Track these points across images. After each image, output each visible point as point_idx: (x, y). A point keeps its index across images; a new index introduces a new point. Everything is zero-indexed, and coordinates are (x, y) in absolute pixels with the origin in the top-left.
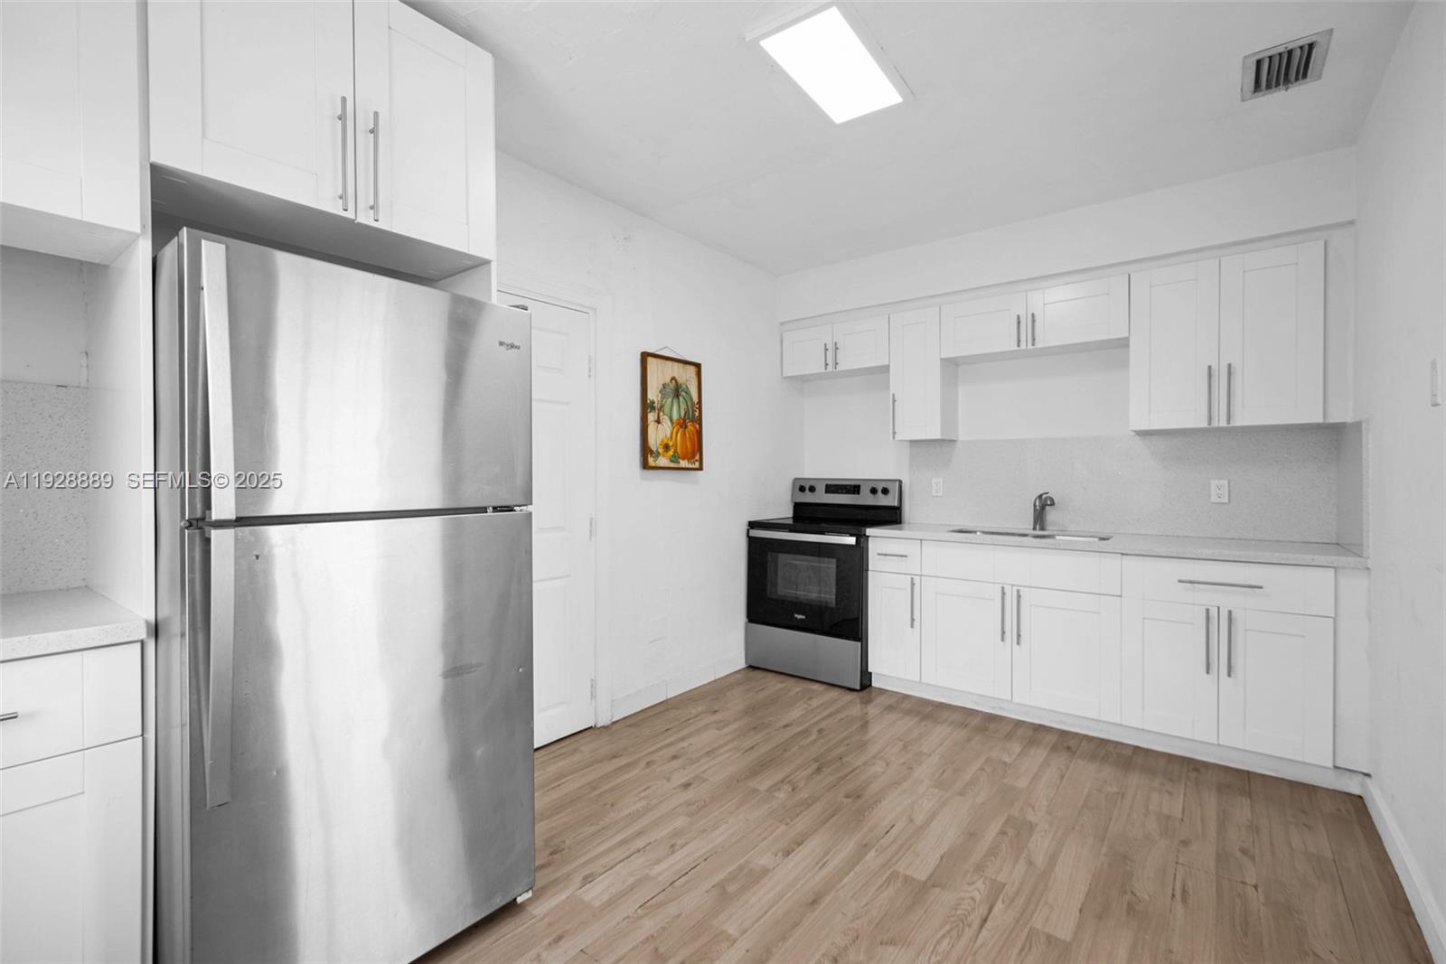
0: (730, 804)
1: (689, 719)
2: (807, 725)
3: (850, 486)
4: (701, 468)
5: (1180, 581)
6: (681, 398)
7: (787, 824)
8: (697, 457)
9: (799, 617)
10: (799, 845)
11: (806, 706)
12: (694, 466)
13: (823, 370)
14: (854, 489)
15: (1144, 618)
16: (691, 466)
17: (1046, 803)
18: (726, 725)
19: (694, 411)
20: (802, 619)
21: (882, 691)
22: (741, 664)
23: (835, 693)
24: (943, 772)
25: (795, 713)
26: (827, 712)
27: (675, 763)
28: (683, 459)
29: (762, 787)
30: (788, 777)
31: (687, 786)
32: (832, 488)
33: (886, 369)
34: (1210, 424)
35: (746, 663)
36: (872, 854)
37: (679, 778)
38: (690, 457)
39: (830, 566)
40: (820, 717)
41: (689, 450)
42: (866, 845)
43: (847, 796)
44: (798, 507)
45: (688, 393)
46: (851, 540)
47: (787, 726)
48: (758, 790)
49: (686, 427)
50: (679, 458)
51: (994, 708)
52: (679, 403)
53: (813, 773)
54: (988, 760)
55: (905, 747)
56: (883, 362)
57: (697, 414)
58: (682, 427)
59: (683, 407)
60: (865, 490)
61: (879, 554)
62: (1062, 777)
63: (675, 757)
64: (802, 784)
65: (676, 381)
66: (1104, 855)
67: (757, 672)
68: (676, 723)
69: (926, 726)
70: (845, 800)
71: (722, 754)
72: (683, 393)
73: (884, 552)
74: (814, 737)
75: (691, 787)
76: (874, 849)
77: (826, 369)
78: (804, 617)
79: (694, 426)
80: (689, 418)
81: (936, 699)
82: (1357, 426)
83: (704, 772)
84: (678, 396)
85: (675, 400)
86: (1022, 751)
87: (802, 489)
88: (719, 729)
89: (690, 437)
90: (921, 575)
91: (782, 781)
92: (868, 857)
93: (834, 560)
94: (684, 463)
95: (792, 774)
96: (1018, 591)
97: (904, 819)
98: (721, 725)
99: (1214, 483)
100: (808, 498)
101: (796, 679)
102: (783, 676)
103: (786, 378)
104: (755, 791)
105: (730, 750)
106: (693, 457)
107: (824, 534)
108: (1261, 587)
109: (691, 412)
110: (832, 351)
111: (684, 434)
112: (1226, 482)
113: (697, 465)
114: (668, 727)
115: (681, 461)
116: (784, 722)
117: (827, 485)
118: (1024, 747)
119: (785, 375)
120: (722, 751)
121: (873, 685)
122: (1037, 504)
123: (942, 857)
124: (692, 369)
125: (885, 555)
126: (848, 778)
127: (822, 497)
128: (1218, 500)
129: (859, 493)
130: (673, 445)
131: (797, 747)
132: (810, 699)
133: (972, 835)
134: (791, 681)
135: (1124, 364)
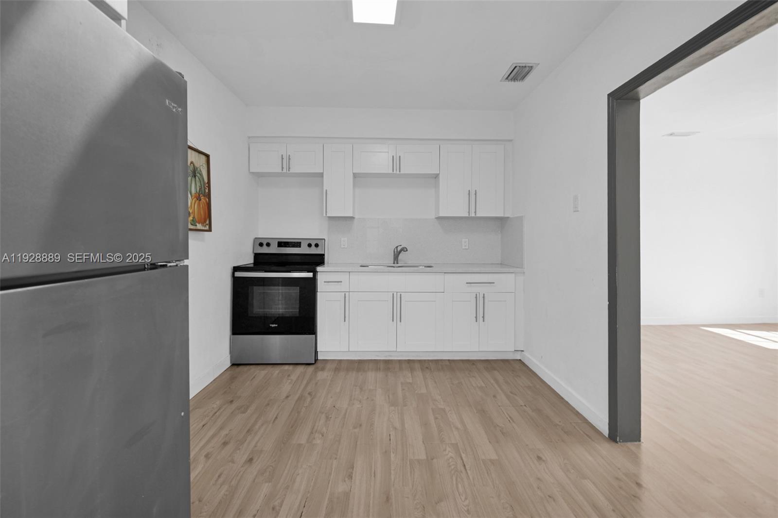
0: (290, 462)
1: (216, 413)
2: (299, 392)
3: (294, 242)
4: (210, 230)
5: (467, 283)
6: (197, 177)
7: (336, 459)
8: (208, 222)
9: (273, 326)
10: (353, 468)
11: (290, 381)
12: (205, 229)
13: (280, 171)
14: (297, 244)
15: (453, 301)
16: (203, 228)
17: (440, 397)
18: (248, 407)
19: (205, 188)
20: (275, 327)
21: (326, 361)
22: (228, 364)
23: (301, 369)
24: (389, 396)
25: (286, 387)
26: (305, 382)
27: (230, 447)
28: (199, 223)
29: (303, 441)
30: (313, 428)
31: (250, 460)
32: (282, 244)
33: (321, 175)
34: (469, 215)
35: (231, 363)
36: (392, 455)
37: (241, 457)
38: (203, 222)
39: (295, 291)
40: (302, 387)
41: (203, 217)
42: (386, 451)
43: (355, 428)
44: (257, 256)
45: (201, 175)
46: (310, 275)
47: (287, 397)
48: (302, 444)
49: (200, 200)
50: (197, 222)
51: (386, 357)
52: (196, 180)
53: (326, 421)
54: (402, 384)
55: (361, 389)
56: (319, 170)
57: (207, 191)
58: (198, 199)
59: (198, 184)
60: (304, 245)
61: (325, 282)
62: (435, 382)
63: (225, 444)
64: (324, 430)
65: (194, 165)
66: (477, 413)
67: (241, 368)
68: (207, 419)
69: (362, 375)
70: (356, 430)
71: (259, 428)
72: (198, 175)
73: (328, 280)
74: (309, 399)
75: (254, 461)
76: (392, 453)
77: (282, 170)
78: (277, 325)
79: (204, 199)
80: (202, 194)
81: (356, 359)
82: (520, 219)
83: (255, 446)
84: (195, 176)
85: (193, 179)
86: (411, 375)
87: (261, 245)
88: (244, 412)
89: (203, 207)
90: (349, 292)
91: (312, 433)
92: (392, 459)
93: (298, 288)
94: (199, 226)
95: (314, 426)
96: (401, 295)
97: (391, 429)
98: (243, 409)
99: (463, 240)
100: (265, 250)
101: (272, 366)
102: (261, 366)
103: (251, 173)
104: (300, 445)
105: (262, 425)
106: (205, 221)
107: (290, 272)
108: (494, 283)
109: (203, 188)
110: (286, 160)
111: (199, 205)
112: (467, 240)
113: (207, 228)
114: (203, 423)
115: (198, 224)
116: (285, 395)
117: (278, 242)
118: (411, 373)
119: (251, 171)
120: (257, 427)
121: (319, 358)
122: (396, 251)
123: (423, 442)
124: (203, 158)
125: (328, 282)
126: (347, 416)
127: (274, 249)
128: (465, 248)
129: (300, 247)
130: (192, 213)
131: (304, 408)
132: (289, 376)
133: (425, 425)
134: (269, 368)
135: (437, 186)
